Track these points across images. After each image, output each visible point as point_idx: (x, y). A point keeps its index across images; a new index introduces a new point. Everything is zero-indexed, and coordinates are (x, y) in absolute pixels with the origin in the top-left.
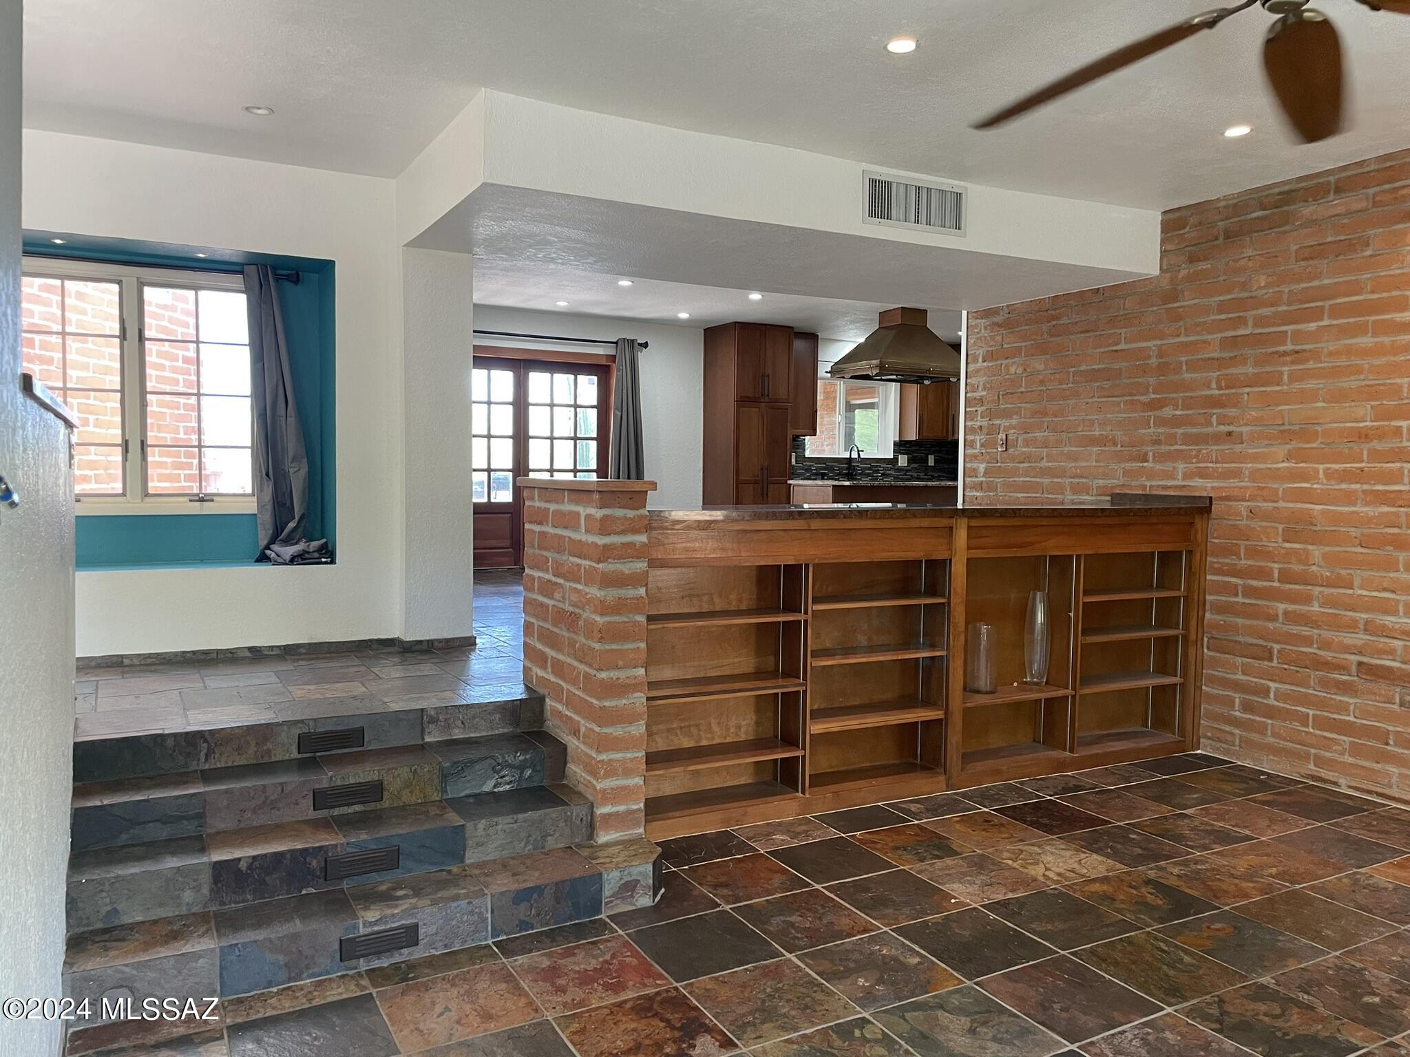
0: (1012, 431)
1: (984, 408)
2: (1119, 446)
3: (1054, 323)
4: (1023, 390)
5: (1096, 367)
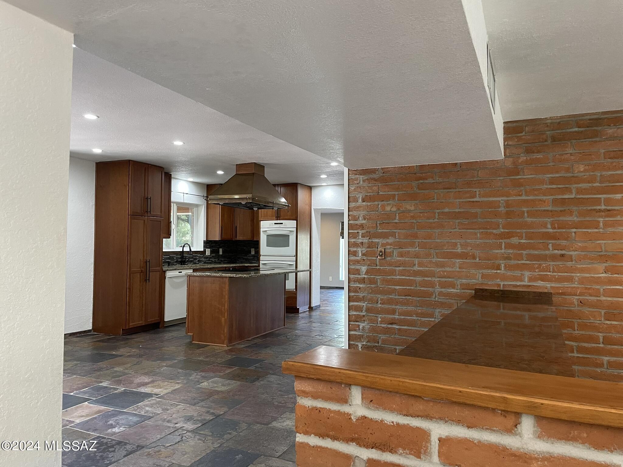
0: (388, 247)
1: (364, 231)
2: (478, 259)
3: (421, 181)
4: (396, 221)
5: (457, 210)
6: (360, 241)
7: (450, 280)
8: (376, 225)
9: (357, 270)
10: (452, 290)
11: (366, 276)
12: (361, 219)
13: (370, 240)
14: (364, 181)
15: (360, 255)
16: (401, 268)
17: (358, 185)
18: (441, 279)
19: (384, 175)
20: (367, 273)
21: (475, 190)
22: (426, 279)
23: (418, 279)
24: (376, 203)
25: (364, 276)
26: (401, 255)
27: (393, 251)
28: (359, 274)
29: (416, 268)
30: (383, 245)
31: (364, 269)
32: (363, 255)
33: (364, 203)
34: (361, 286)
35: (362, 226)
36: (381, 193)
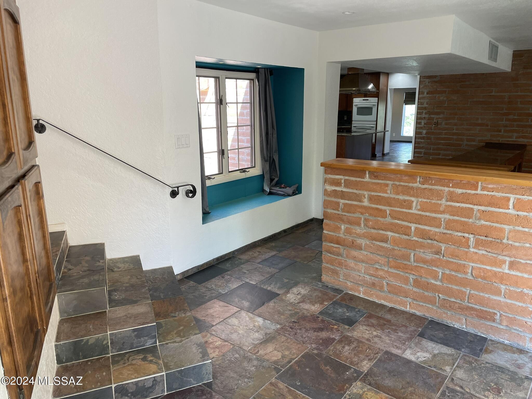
1: (426, 111)
2: (489, 127)
4: (446, 105)
5: (481, 100)
6: (424, 116)
7: (473, 138)
8: (434, 107)
9: (421, 132)
10: (473, 143)
11: (425, 136)
12: (425, 104)
13: (429, 116)
14: (429, 82)
15: (423, 124)
16: (446, 131)
17: (425, 85)
18: (467, 137)
19: (441, 79)
20: (426, 134)
21: (492, 89)
22: (459, 137)
23: (455, 137)
24: (435, 95)
25: (424, 136)
26: (446, 124)
27: (442, 122)
28: (422, 135)
29: (455, 131)
30: (437, 119)
31: (424, 132)
32: (425, 124)
33: (428, 95)
34: (422, 141)
35: (425, 108)
36: (438, 90)
